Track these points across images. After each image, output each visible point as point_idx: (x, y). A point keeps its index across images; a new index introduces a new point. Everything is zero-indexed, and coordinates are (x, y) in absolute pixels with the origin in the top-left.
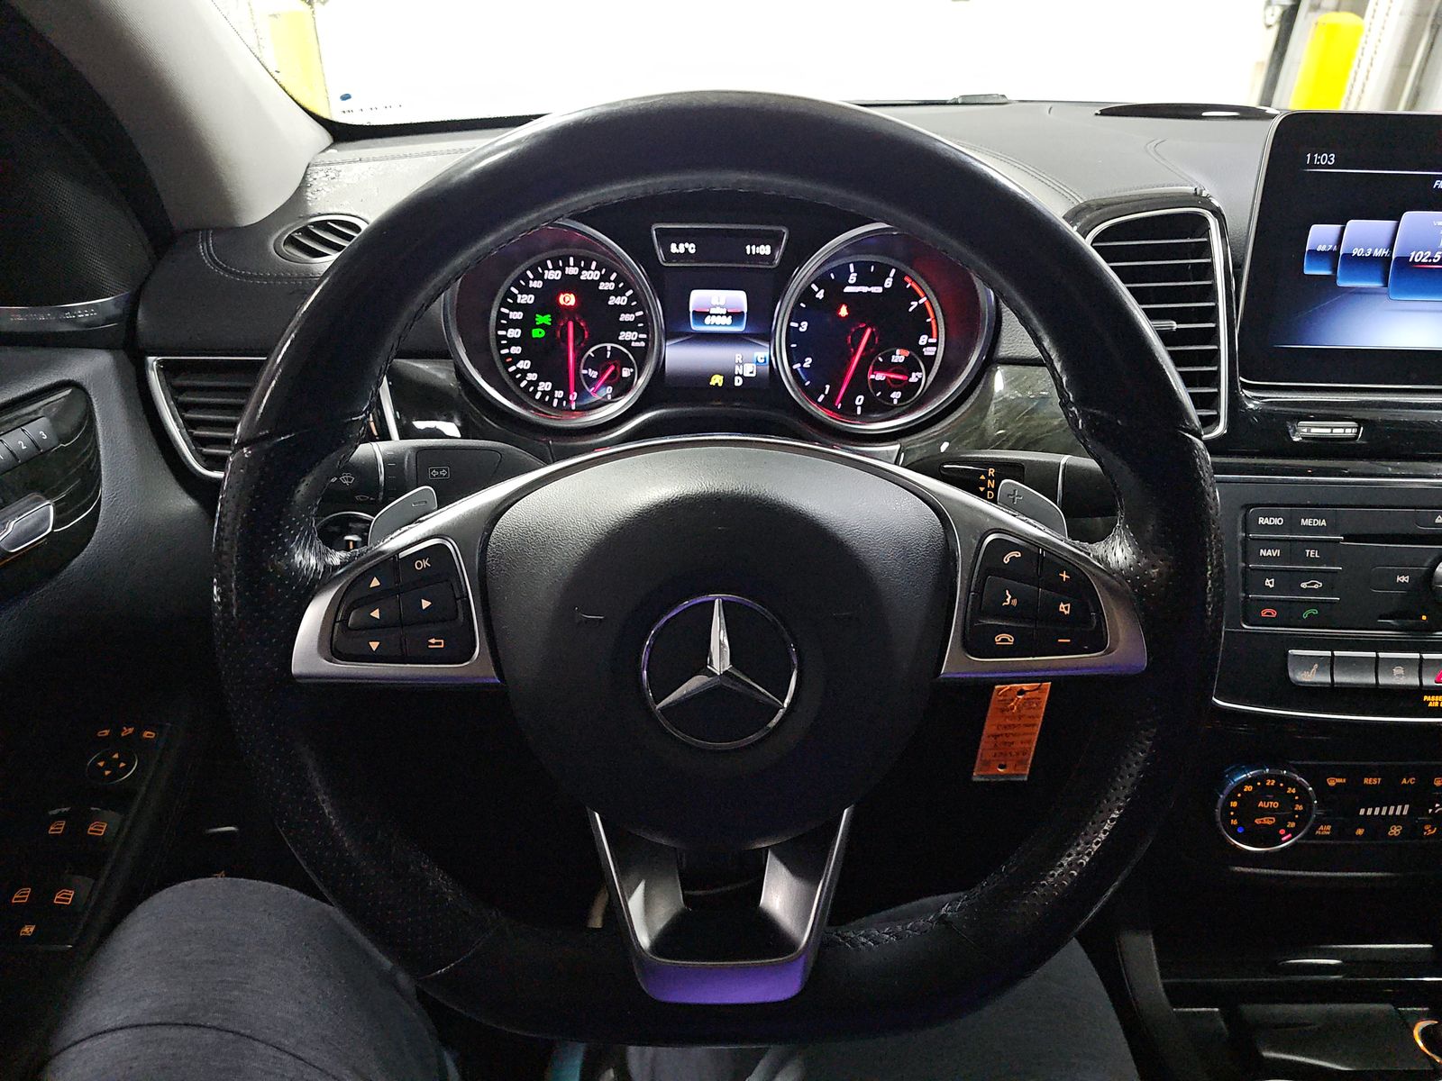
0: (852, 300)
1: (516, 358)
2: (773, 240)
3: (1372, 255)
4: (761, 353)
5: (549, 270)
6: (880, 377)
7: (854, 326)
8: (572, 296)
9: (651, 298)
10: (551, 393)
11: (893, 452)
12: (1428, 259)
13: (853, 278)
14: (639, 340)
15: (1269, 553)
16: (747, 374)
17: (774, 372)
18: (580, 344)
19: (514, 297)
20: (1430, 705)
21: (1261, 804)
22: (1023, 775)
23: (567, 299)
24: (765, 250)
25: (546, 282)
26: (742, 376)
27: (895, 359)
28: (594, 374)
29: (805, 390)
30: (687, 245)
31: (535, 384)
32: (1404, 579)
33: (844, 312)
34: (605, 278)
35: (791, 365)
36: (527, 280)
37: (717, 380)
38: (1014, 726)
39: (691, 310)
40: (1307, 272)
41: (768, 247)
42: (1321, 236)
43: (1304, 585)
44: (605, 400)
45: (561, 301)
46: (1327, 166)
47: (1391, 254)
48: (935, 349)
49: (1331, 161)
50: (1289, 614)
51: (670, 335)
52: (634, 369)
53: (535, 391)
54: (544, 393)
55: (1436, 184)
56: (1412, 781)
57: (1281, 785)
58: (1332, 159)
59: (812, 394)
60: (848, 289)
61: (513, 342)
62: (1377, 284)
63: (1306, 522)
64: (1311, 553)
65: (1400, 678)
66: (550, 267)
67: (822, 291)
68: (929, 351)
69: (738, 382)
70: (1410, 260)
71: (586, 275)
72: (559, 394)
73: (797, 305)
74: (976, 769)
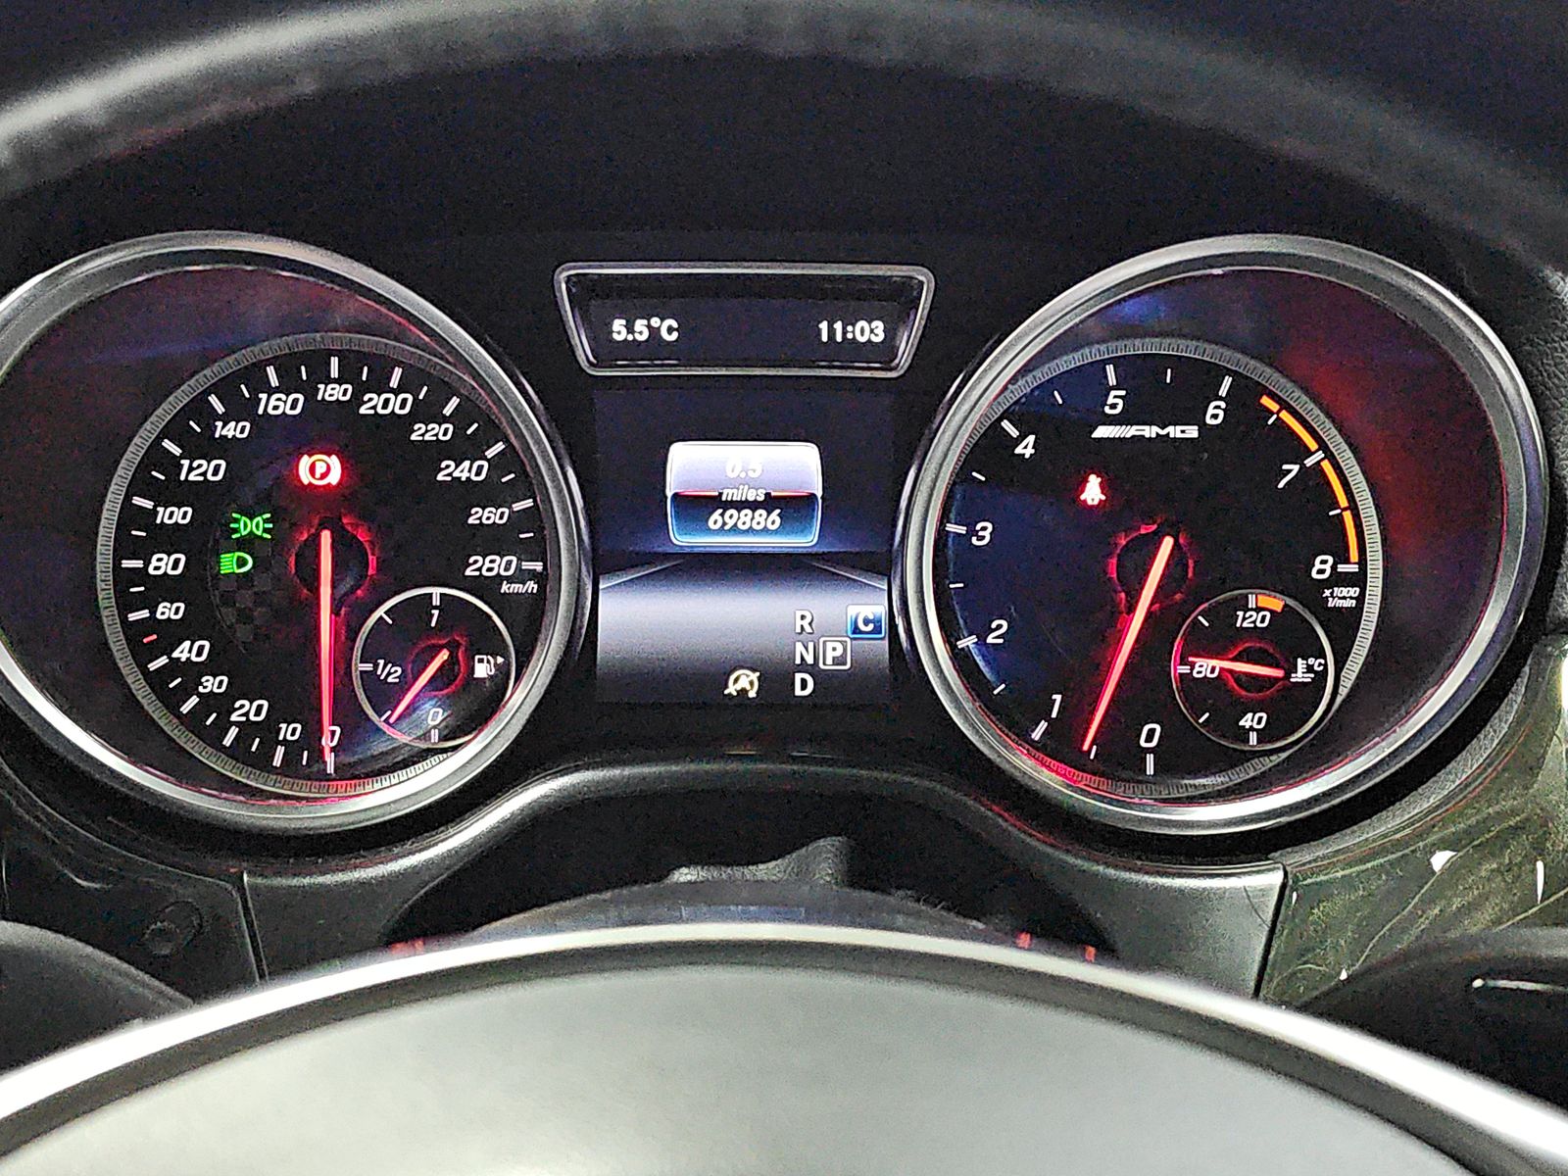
0: (1112, 460)
1: (171, 635)
2: (896, 301)
4: (867, 605)
5: (271, 392)
6: (1205, 667)
7: (1127, 531)
8: (334, 461)
9: (551, 468)
10: (267, 730)
11: (1264, 892)
13: (1115, 401)
14: (521, 576)
16: (827, 665)
17: (904, 660)
18: (353, 590)
19: (172, 465)
23: (320, 469)
24: (870, 331)
25: (264, 425)
26: (813, 669)
27: (1246, 620)
28: (393, 674)
29: (993, 707)
30: (655, 322)
31: (221, 704)
33: (1093, 492)
34: (426, 412)
35: (950, 638)
36: (209, 417)
37: (744, 682)
39: (669, 494)
41: (879, 326)
44: (424, 746)
45: (305, 477)
48: (1354, 592)
51: (604, 561)
52: (506, 656)
53: (223, 726)
54: (247, 728)
59: (1012, 717)
60: (1102, 432)
61: (164, 588)
66: (274, 382)
67: (1031, 439)
68: (1342, 597)
69: (803, 687)
71: (373, 404)
72: (290, 731)
73: (962, 476)
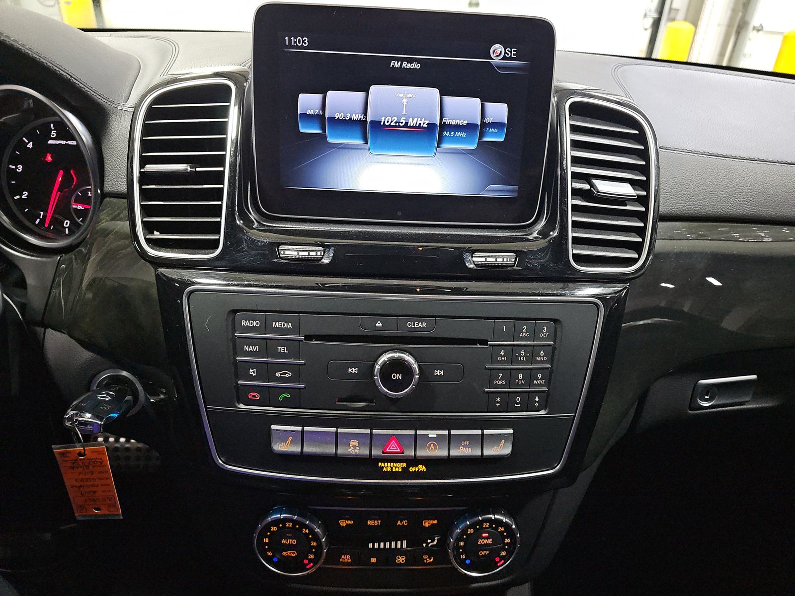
0: (53, 150)
3: (350, 118)
12: (396, 123)
13: (54, 134)
15: (251, 349)
20: (384, 469)
21: (283, 541)
22: (118, 515)
27: (89, 194)
29: (25, 215)
32: (354, 370)
33: (49, 158)
38: (87, 480)
40: (302, 130)
42: (308, 102)
43: (278, 374)
46: (302, 47)
47: (366, 119)
49: (305, 43)
50: (269, 396)
55: (392, 64)
56: (405, 523)
57: (297, 526)
58: (306, 41)
60: (50, 142)
62: (359, 142)
63: (277, 325)
64: (282, 349)
65: (354, 449)
67: (31, 143)
70: (382, 124)
74: (75, 511)
